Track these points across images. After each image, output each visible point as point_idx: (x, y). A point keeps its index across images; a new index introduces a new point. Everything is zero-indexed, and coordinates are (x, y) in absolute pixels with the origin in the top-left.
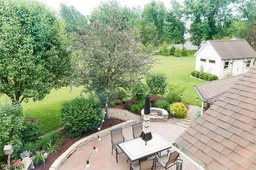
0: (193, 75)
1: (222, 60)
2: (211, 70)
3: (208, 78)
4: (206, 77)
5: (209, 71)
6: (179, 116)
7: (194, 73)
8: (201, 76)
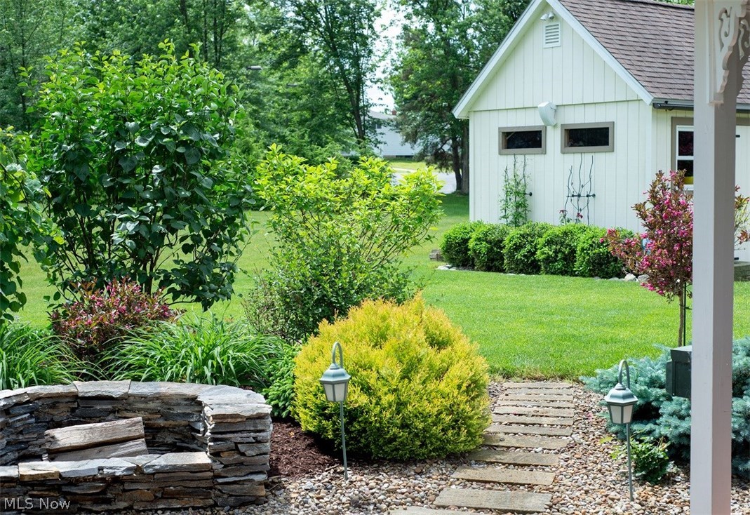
0: (460, 256)
1: (658, 106)
2: (583, 201)
3: (573, 251)
4: (556, 252)
5: (571, 214)
6: (403, 434)
7: (466, 241)
8: (518, 247)
